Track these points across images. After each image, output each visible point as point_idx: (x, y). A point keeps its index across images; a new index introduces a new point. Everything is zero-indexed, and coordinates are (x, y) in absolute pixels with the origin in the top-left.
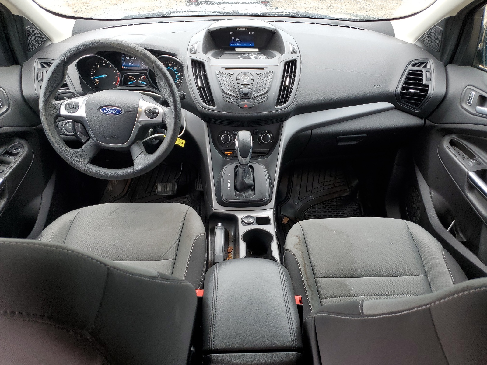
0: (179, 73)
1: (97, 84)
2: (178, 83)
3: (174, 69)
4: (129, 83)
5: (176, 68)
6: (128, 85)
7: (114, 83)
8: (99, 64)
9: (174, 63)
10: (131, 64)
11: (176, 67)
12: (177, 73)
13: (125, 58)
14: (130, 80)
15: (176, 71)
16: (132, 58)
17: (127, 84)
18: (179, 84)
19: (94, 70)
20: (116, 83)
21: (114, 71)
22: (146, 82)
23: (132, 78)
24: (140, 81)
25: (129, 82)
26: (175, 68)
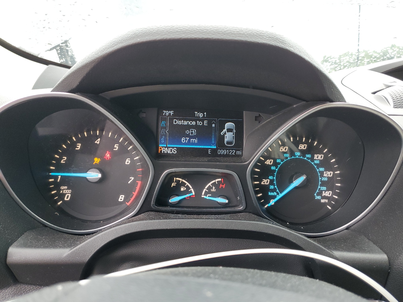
0: (329, 173)
1: (64, 202)
2: (323, 201)
3: (312, 159)
4: (174, 200)
5: (318, 157)
6: (169, 209)
7: (121, 198)
8: (81, 140)
9: (313, 140)
10: (189, 140)
11: (320, 152)
12: (322, 173)
13: (171, 120)
14: (176, 191)
15: (319, 166)
16: (194, 123)
17: (166, 204)
18: (325, 204)
19: (61, 158)
20: (126, 199)
21: (128, 161)
22: (227, 198)
23: (183, 184)
24: (206, 194)
25: (170, 196)
26: (315, 157)
